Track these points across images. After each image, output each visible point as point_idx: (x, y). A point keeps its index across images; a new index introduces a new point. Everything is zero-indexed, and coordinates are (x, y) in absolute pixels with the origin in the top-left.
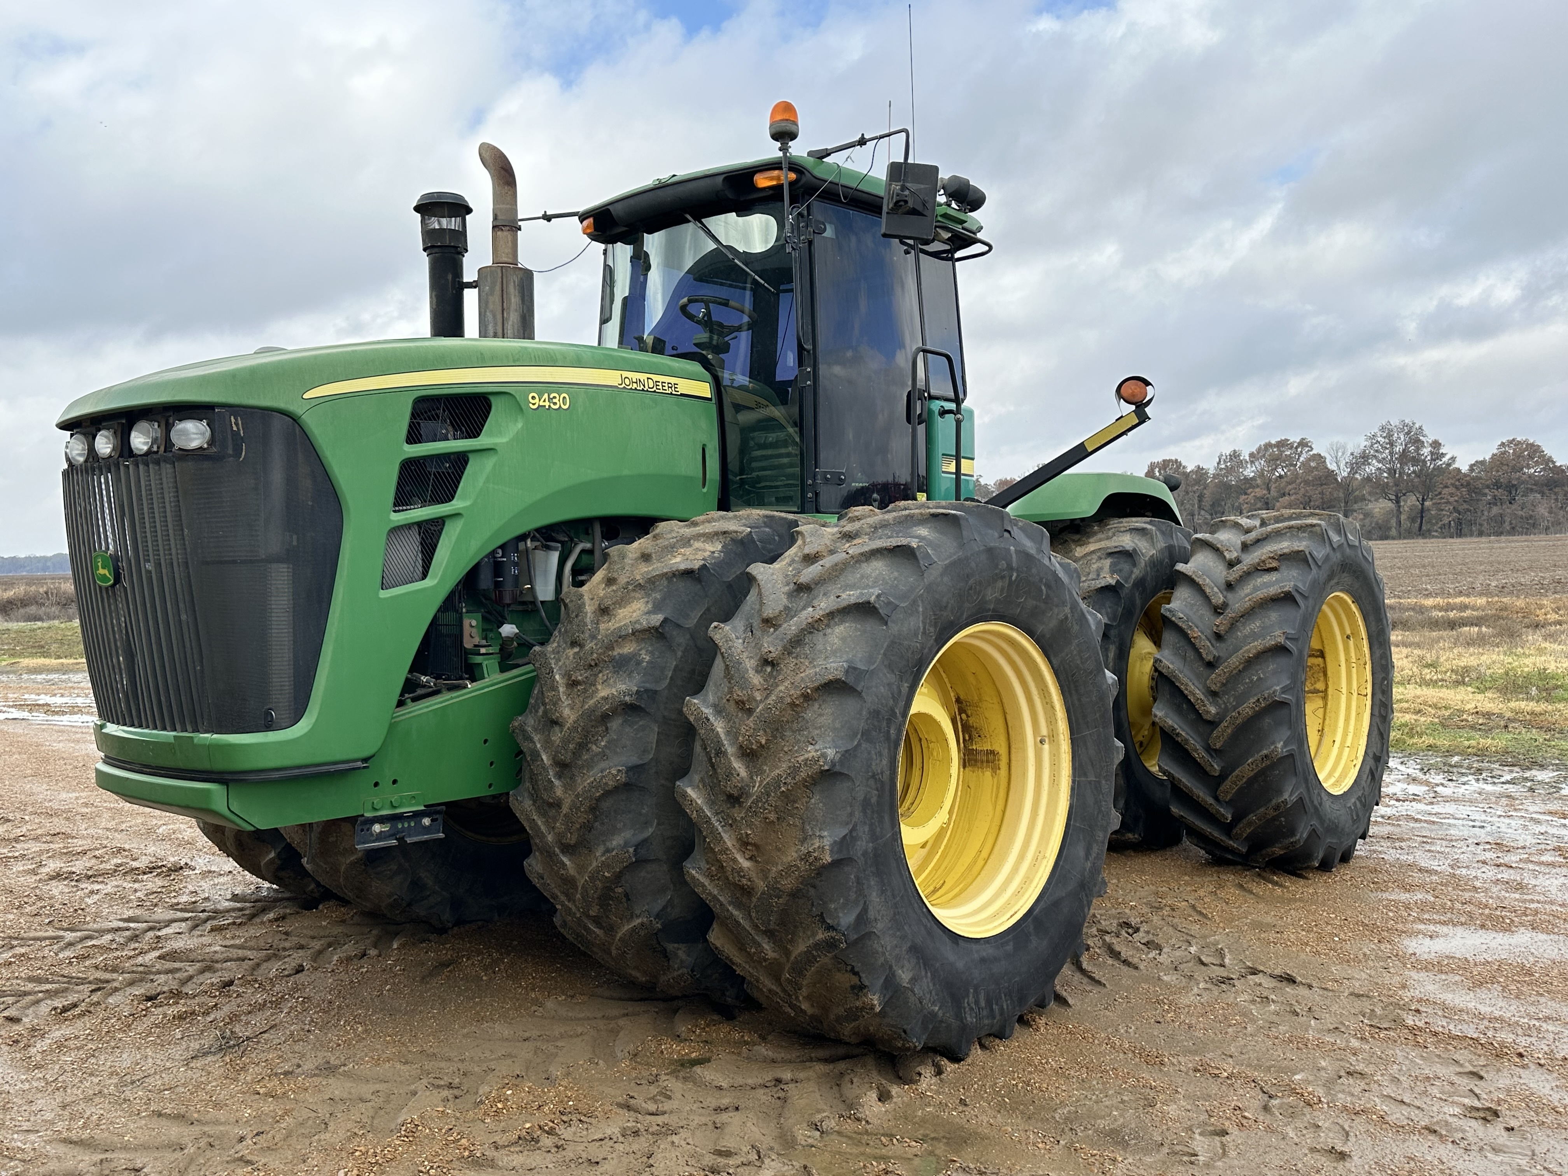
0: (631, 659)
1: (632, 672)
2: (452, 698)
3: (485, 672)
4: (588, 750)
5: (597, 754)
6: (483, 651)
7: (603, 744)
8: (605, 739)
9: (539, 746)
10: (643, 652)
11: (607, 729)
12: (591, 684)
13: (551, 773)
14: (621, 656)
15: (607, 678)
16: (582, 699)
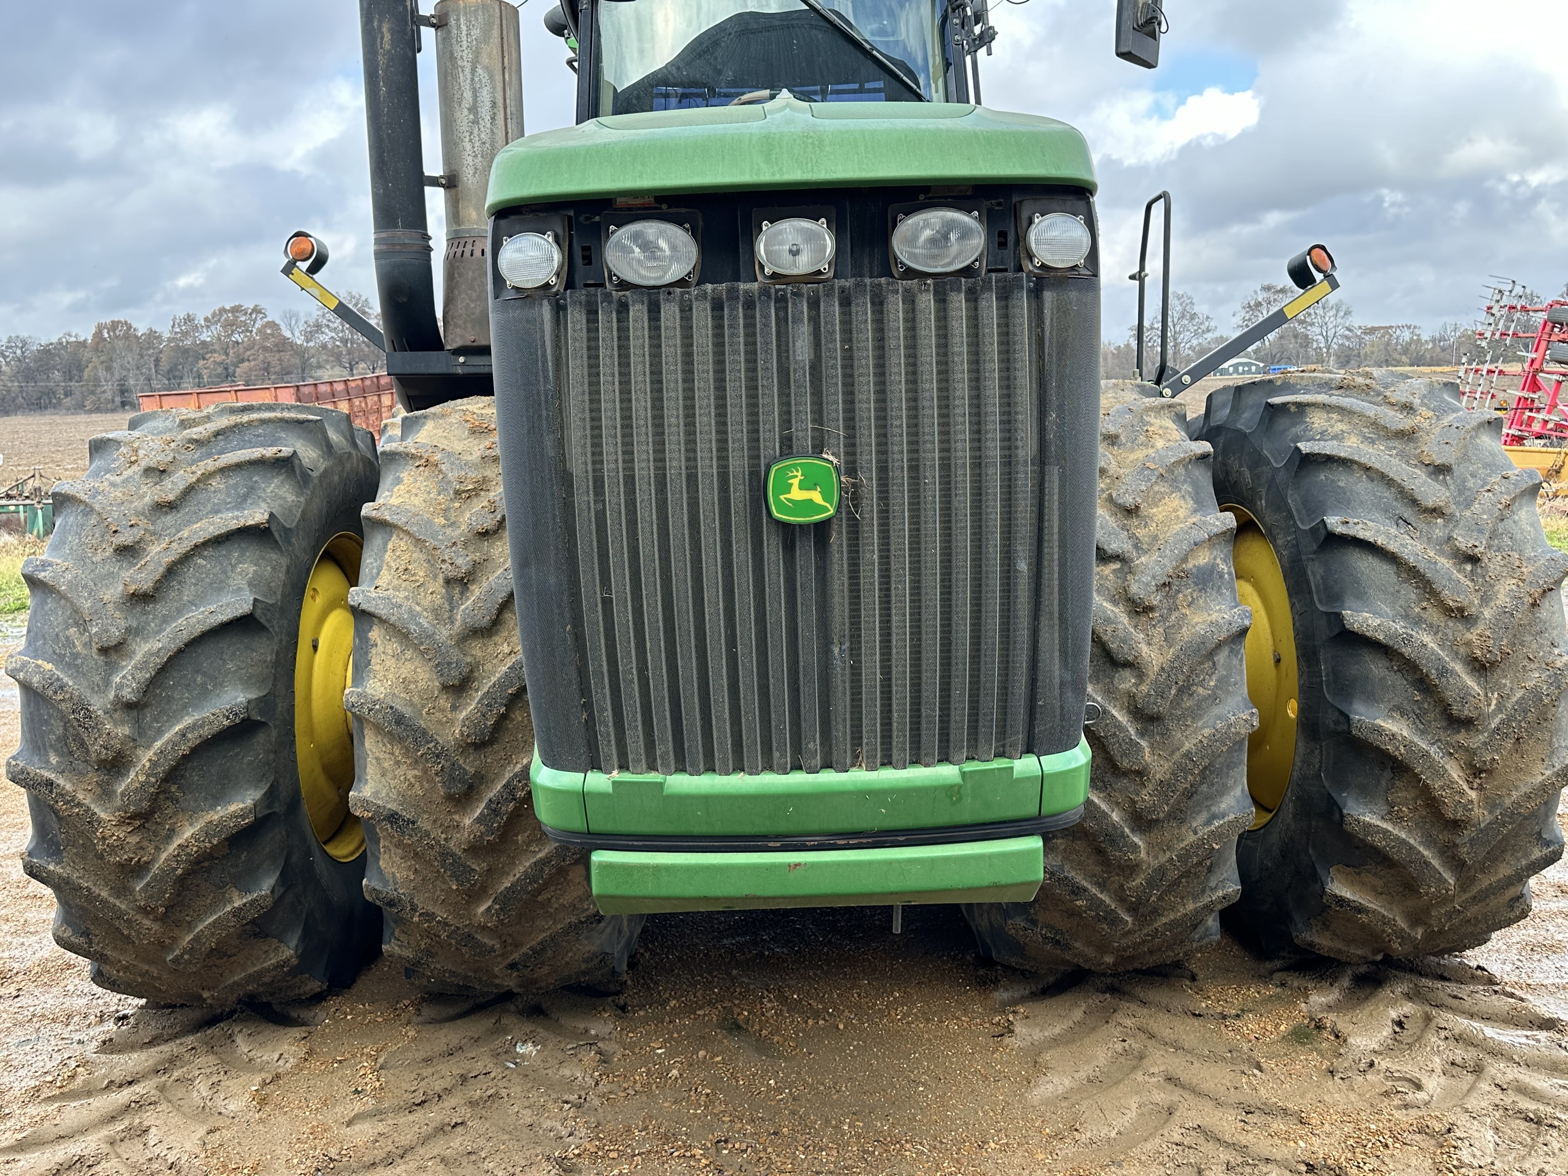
0: (1211, 572)
1: (1219, 588)
4: (1191, 695)
5: (1204, 699)
7: (1212, 683)
8: (1214, 677)
9: (1100, 699)
10: (1218, 561)
11: (1214, 663)
12: (1170, 609)
13: (1132, 731)
14: (1198, 568)
15: (1193, 599)
16: (1161, 630)
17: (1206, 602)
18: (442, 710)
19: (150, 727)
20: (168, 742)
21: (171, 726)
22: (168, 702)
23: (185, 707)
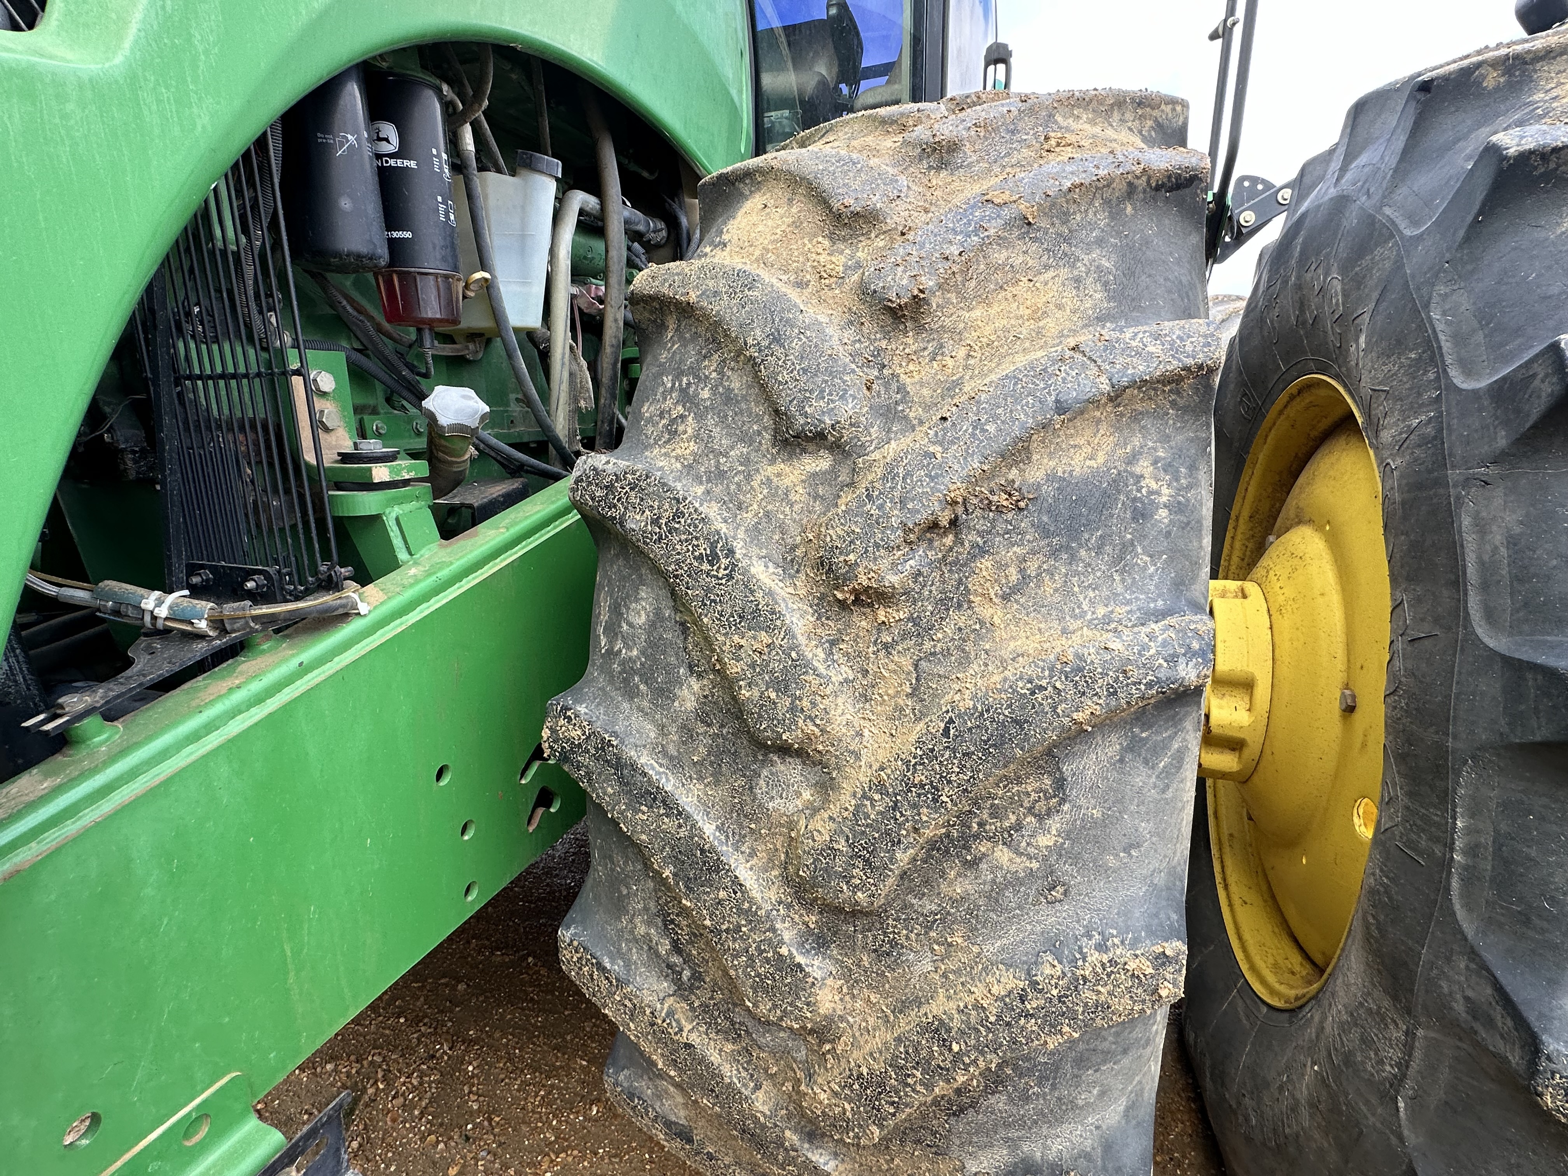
0: (1106, 499)
1: (1126, 548)
2: (304, 669)
3: (397, 542)
4: (974, 864)
5: (1015, 882)
6: (381, 473)
7: (1045, 841)
8: (1055, 824)
9: (709, 829)
10: (1144, 467)
11: (1060, 784)
12: (944, 603)
13: (788, 933)
14: (1063, 484)
15: (1025, 578)
16: (907, 663)
17: (1066, 591)
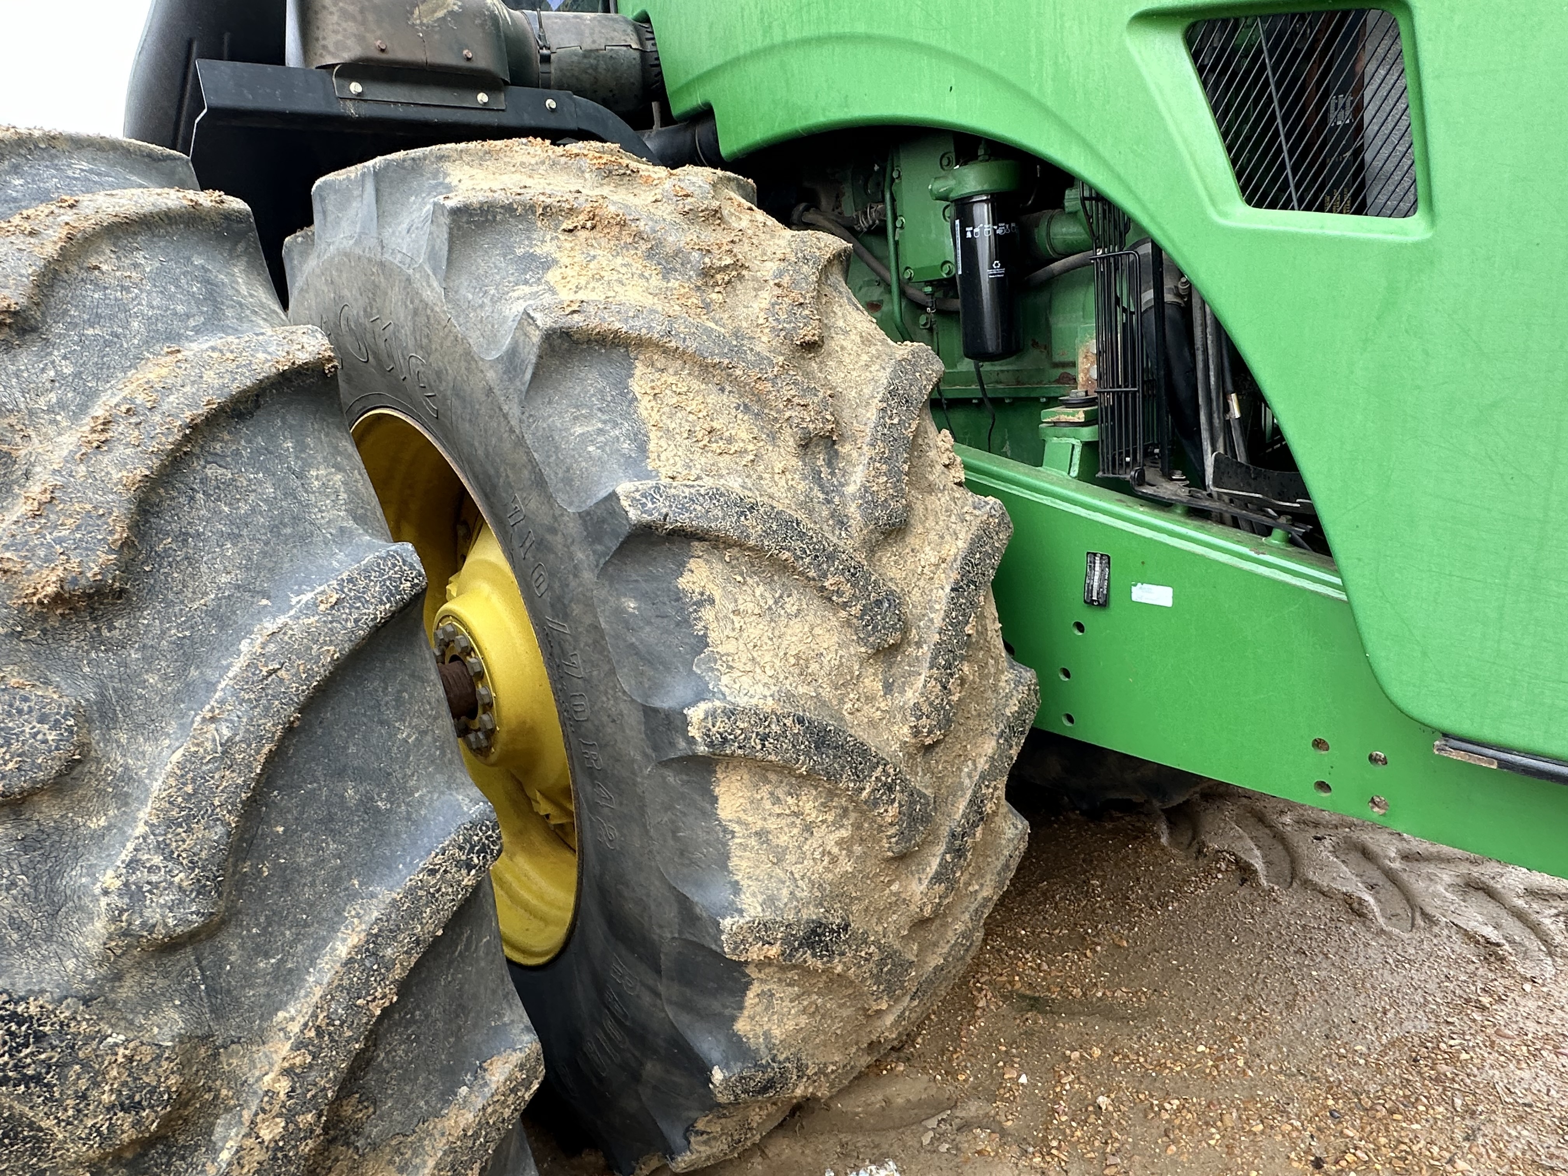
18: (870, 699)
19: (248, 979)
20: (329, 997)
21: (315, 950)
22: (286, 885)
23: (336, 881)
